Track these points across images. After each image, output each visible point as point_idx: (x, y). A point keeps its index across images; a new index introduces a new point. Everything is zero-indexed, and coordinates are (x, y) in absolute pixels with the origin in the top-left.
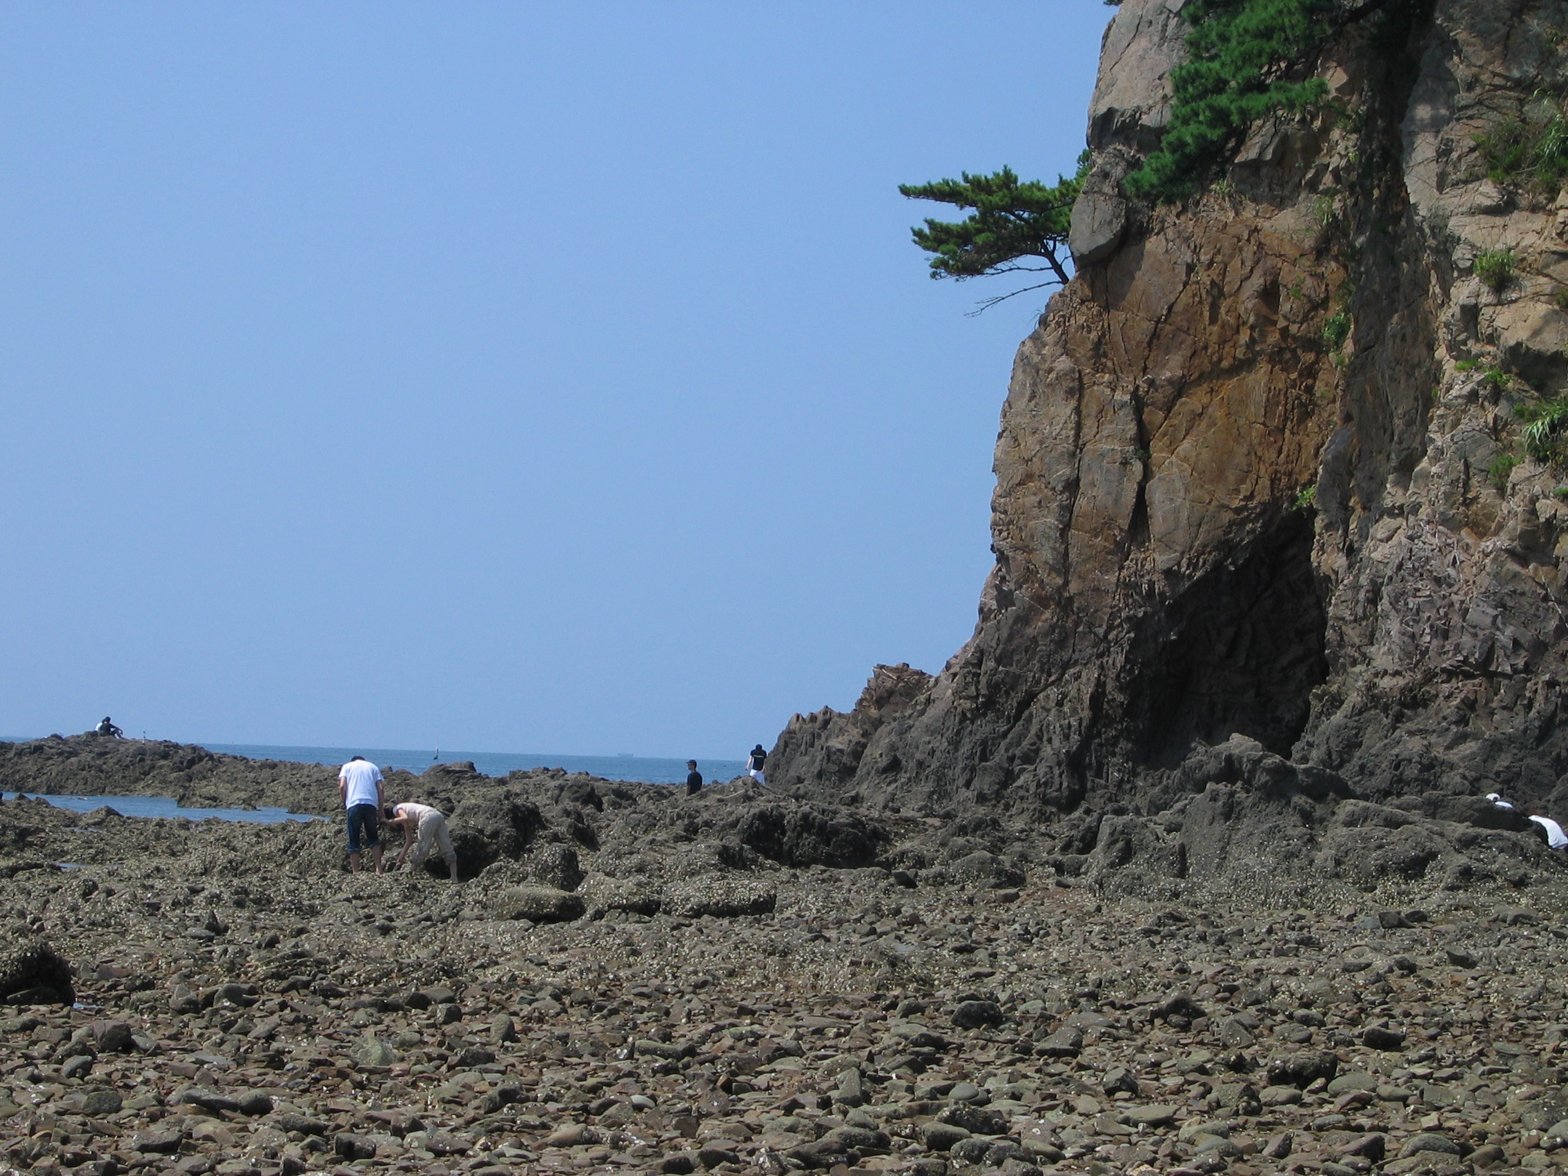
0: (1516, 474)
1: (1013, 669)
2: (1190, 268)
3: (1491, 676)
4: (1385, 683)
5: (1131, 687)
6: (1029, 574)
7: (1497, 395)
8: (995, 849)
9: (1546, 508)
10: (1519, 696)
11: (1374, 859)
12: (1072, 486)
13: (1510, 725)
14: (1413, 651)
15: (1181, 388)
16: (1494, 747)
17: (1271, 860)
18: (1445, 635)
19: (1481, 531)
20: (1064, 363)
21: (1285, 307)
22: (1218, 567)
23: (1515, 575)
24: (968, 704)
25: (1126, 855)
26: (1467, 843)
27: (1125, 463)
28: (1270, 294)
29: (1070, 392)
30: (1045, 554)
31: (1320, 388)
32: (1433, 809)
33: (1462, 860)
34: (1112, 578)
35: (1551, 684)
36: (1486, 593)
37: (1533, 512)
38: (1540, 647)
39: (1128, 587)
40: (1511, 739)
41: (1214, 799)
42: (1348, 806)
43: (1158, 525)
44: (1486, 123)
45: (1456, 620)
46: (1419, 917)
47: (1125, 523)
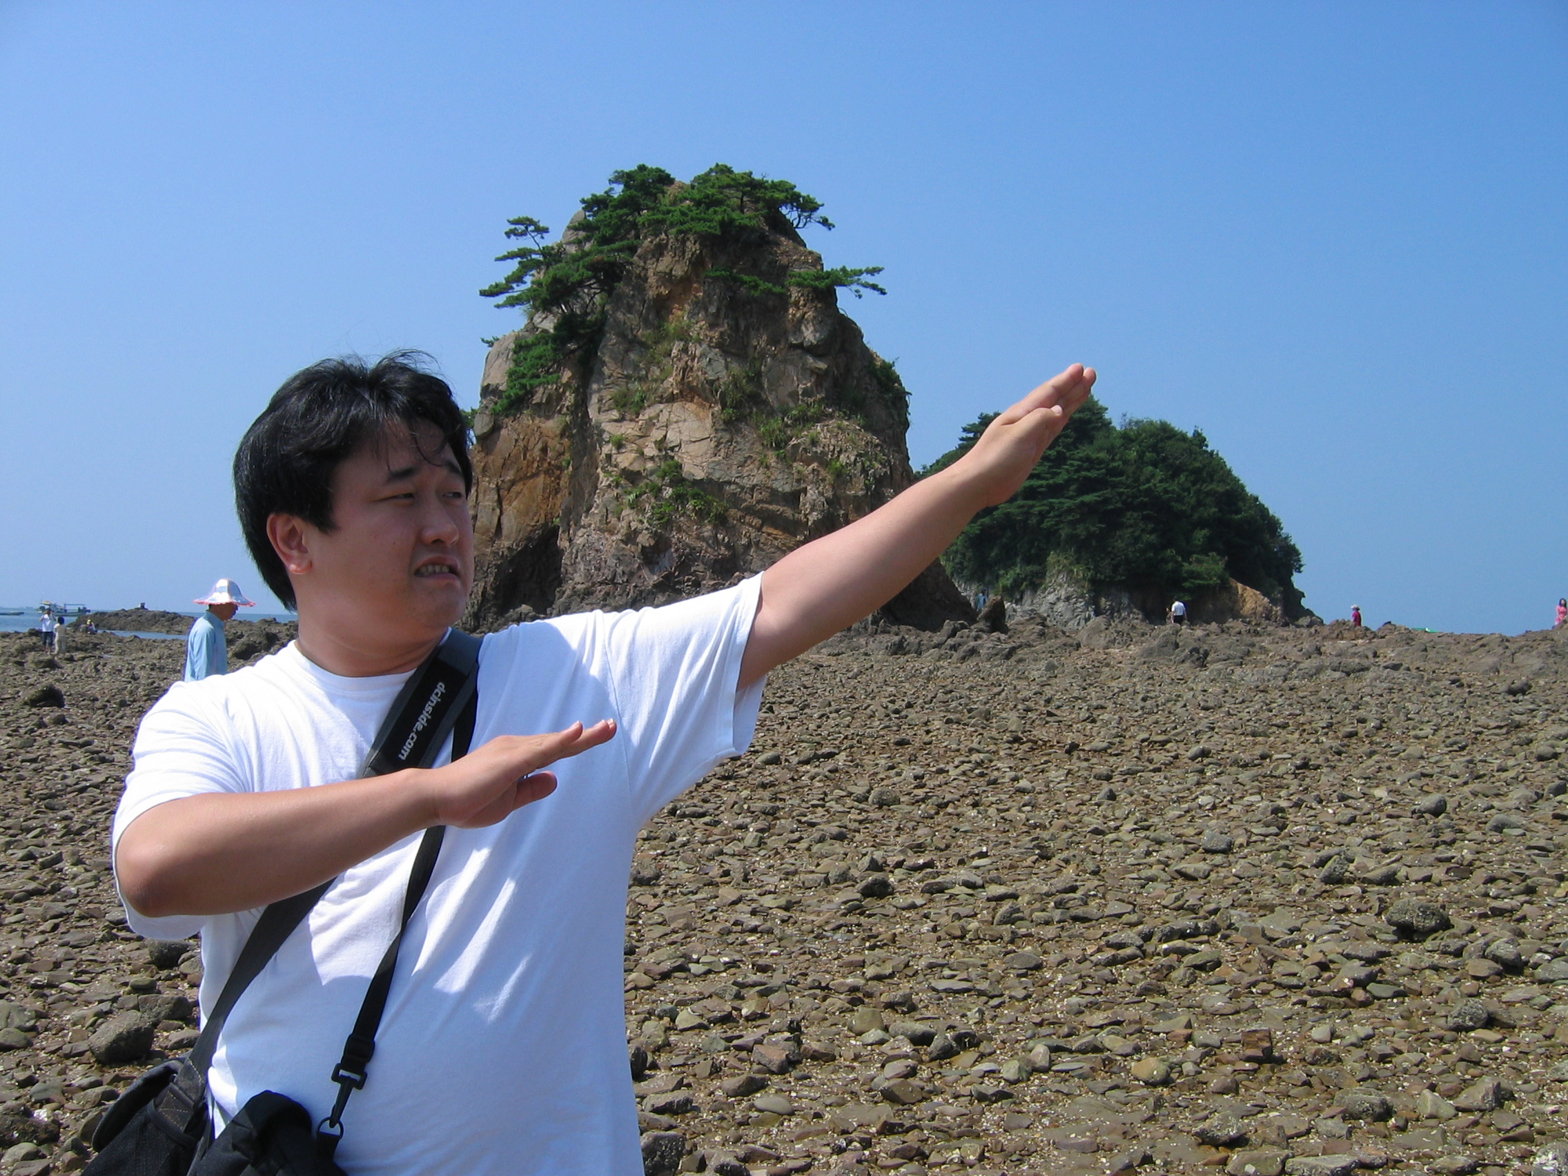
0: (623, 514)
2: (516, 441)
3: (615, 584)
4: (579, 586)
7: (617, 485)
9: (634, 525)
10: (624, 591)
13: (621, 601)
14: (589, 576)
15: (513, 483)
18: (599, 570)
19: (612, 534)
21: (550, 454)
22: (526, 546)
23: (624, 549)
27: (493, 510)
28: (544, 450)
31: (562, 483)
34: (489, 550)
35: (635, 587)
36: (613, 555)
37: (630, 526)
38: (632, 574)
43: (505, 531)
44: (614, 390)
45: (603, 564)
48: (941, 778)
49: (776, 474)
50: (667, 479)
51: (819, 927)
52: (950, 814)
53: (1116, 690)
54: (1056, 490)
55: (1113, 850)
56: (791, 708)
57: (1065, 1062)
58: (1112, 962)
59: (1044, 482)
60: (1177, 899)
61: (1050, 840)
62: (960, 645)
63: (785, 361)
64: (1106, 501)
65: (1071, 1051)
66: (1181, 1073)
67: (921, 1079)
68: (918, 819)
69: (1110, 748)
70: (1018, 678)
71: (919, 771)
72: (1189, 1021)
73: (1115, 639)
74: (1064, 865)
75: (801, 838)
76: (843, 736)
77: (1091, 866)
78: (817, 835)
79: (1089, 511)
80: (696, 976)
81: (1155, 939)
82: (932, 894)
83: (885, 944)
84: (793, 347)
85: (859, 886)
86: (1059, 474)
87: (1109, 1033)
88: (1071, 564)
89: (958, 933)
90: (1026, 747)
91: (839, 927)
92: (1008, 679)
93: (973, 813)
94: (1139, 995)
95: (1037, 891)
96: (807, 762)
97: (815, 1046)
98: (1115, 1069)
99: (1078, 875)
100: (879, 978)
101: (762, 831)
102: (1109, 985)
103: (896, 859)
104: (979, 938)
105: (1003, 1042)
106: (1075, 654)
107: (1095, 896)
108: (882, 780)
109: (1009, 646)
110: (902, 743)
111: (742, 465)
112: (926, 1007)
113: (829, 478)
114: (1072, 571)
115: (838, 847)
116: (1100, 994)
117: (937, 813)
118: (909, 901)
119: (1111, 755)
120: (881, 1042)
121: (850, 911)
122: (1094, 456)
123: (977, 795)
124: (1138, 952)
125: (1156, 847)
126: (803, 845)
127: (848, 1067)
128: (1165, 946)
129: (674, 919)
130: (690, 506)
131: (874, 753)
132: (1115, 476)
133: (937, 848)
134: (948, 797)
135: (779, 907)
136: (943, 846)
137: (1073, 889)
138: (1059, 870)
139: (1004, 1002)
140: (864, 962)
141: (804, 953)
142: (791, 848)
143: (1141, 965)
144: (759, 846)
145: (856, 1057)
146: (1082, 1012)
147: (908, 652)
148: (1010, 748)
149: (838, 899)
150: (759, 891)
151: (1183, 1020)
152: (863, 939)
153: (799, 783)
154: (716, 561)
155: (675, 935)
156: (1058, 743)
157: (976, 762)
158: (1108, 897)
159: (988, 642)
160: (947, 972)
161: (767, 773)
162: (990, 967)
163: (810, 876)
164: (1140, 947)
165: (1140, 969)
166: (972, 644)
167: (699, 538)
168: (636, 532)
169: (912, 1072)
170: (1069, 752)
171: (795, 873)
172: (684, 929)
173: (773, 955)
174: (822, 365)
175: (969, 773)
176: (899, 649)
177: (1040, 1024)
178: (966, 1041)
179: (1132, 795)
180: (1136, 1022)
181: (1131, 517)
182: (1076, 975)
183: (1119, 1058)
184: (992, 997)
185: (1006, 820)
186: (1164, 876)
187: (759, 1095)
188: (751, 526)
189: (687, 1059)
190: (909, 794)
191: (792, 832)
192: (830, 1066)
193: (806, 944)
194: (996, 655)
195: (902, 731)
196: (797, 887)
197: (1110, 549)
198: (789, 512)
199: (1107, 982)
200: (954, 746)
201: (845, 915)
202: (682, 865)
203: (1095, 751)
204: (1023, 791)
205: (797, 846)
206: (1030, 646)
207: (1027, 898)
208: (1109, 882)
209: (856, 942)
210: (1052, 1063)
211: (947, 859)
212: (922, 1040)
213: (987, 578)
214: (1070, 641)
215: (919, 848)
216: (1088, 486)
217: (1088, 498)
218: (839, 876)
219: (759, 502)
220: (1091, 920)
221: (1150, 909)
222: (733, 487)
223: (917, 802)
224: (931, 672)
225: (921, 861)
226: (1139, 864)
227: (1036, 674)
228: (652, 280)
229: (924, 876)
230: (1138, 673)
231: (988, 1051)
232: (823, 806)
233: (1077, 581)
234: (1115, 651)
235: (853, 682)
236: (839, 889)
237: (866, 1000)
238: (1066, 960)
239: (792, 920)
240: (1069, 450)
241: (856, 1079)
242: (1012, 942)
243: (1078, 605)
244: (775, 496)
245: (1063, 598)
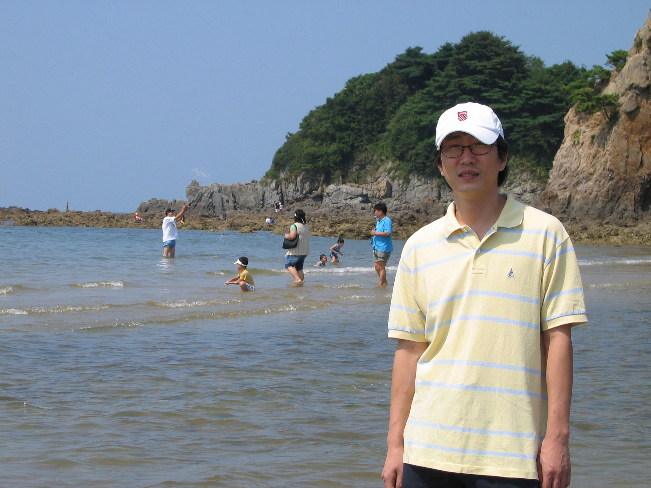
1: (615, 193)
5: (641, 196)
6: (618, 174)
12: (627, 157)
15: (649, 138)
20: (625, 133)
24: (607, 200)
27: (638, 153)
29: (626, 138)
30: (622, 170)
39: (640, 177)
43: (645, 165)
47: (639, 164)
245: (529, 190)
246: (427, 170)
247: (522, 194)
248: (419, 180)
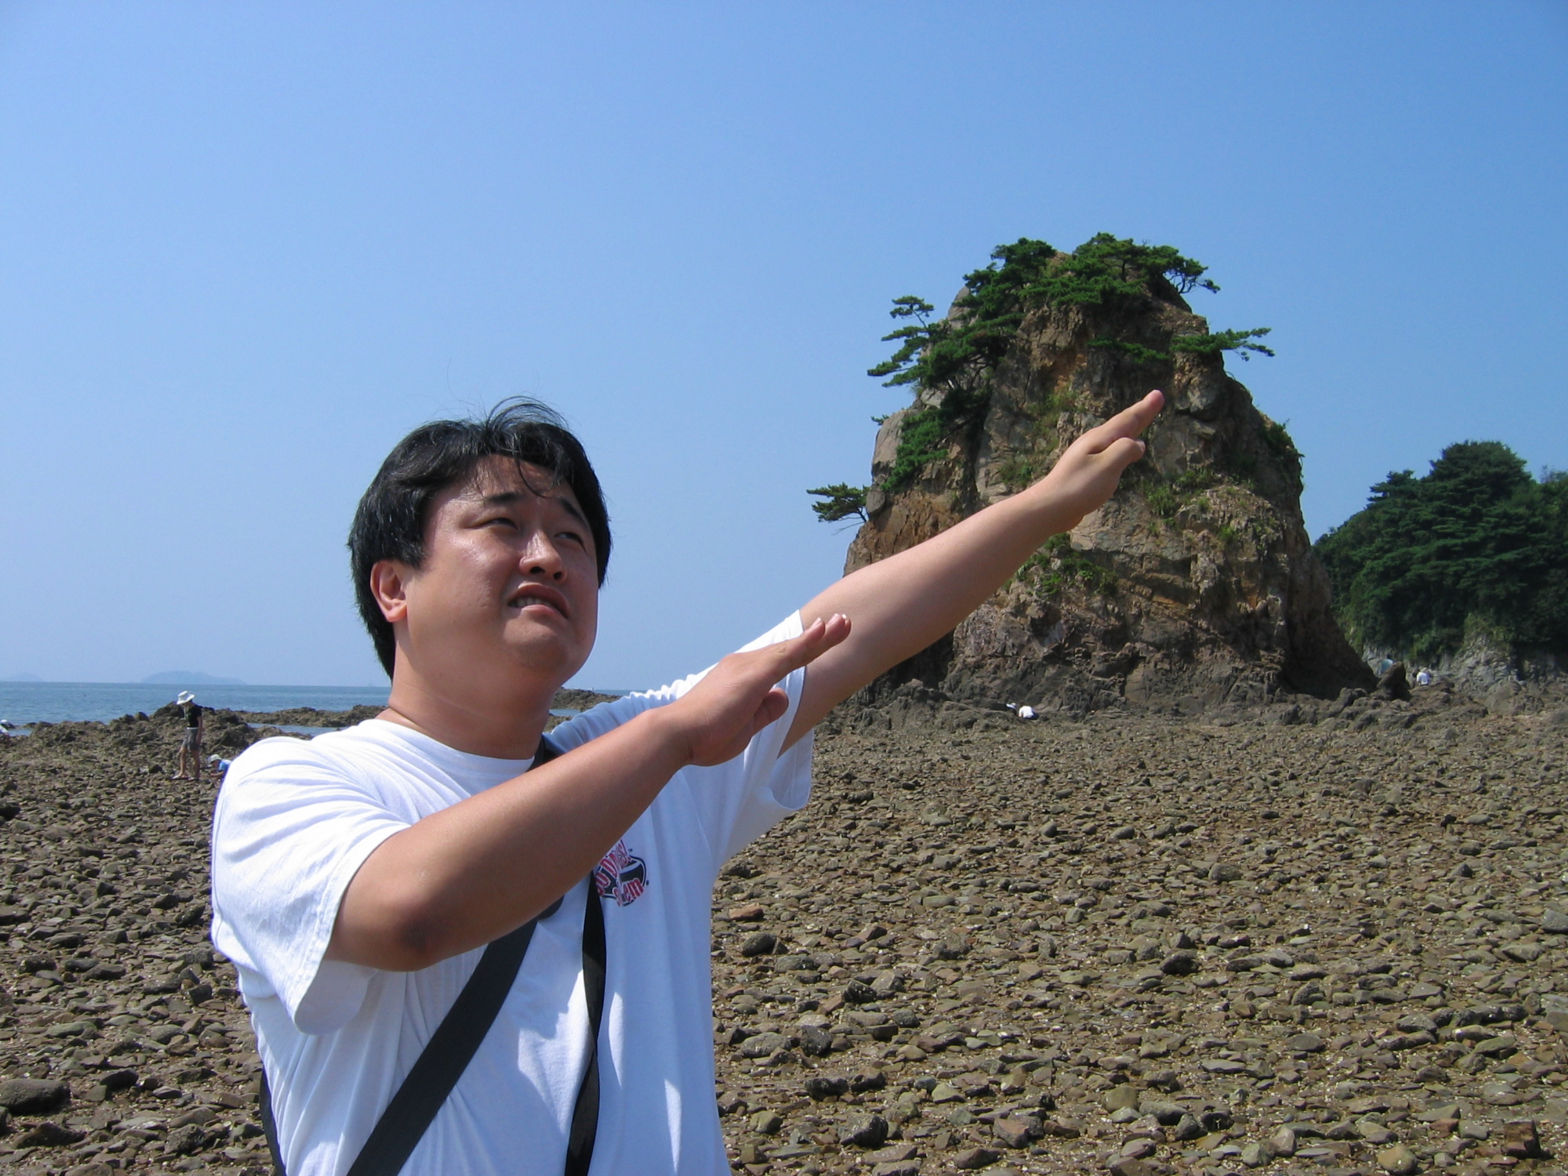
0: (1012, 587)
2: (908, 517)
3: (1005, 657)
4: (969, 660)
8: (831, 722)
9: (1023, 598)
10: (1015, 663)
11: (955, 722)
13: (1011, 674)
14: (979, 649)
16: (1006, 682)
17: (920, 723)
18: (989, 643)
19: (1001, 606)
20: (865, 551)
23: (1013, 621)
25: (870, 723)
26: (988, 716)
32: (977, 704)
33: (986, 721)
35: (1025, 659)
36: (1003, 628)
37: (1019, 599)
38: (1022, 647)
40: (1012, 679)
41: (901, 702)
42: (947, 703)
44: (1001, 464)
45: (993, 637)
46: (968, 742)
48: (1296, 853)
49: (1166, 543)
50: (1055, 551)
51: (1110, 1004)
52: (1289, 890)
53: (1520, 759)
54: (1472, 549)
55: (1445, 928)
56: (1171, 781)
57: (1314, 1148)
58: (1400, 1046)
59: (1459, 541)
60: (1493, 981)
61: (1382, 918)
62: (1357, 713)
63: (1172, 428)
64: (1527, 558)
65: (1323, 1137)
66: (1432, 1164)
67: (1158, 1159)
68: (1253, 894)
69: (1491, 821)
70: (1417, 747)
71: (1276, 843)
72: (1458, 1111)
73: (1525, 705)
74: (1387, 944)
75: (1123, 914)
76: (1211, 809)
77: (1412, 945)
78: (1137, 911)
79: (1509, 569)
80: (971, 1049)
81: (1453, 1023)
82: (1237, 971)
83: (1170, 1023)
84: (1180, 413)
85: (1163, 963)
86: (1474, 532)
87: (1368, 1120)
88: (1490, 625)
89: (1247, 1012)
90: (1399, 820)
91: (1129, 1004)
92: (1406, 749)
93: (1314, 889)
94: (1418, 1081)
95: (1347, 971)
96: (1161, 837)
97: (1062, 1122)
98: (1362, 1157)
99: (1398, 955)
100: (1152, 1056)
101: (1085, 906)
102: (1389, 1070)
103: (1211, 936)
104: (1268, 1018)
105: (1258, 1125)
106: (1481, 721)
107: (1407, 976)
108: (1233, 854)
109: (1408, 714)
110: (1270, 816)
111: (1130, 534)
112: (1192, 1087)
113: (1221, 545)
114: (1491, 633)
115: (1157, 923)
116: (1376, 1078)
117: (1276, 889)
118: (1210, 978)
119: (1490, 828)
120: (1130, 1120)
121: (1146, 988)
122: (1512, 512)
123: (1327, 870)
124: (1429, 1036)
125: (1492, 927)
126: (1124, 920)
127: (1090, 1144)
128: (1458, 1031)
129: (965, 993)
130: (1078, 577)
131: (1239, 827)
132: (1536, 532)
133: (1260, 926)
134: (1294, 872)
135: (1076, 983)
136: (1266, 923)
137: (1386, 969)
138: (1381, 948)
139: (1272, 1084)
140: (1140, 1039)
141: (1085, 1029)
142: (1110, 924)
143: (1429, 1050)
144: (1079, 921)
145: (1100, 1135)
146: (1351, 1097)
147: (1303, 722)
148: (1382, 821)
149: (1138, 976)
150: (1063, 966)
151: (1451, 1109)
152: (1149, 1017)
153: (1146, 858)
154: (1106, 632)
155: (964, 1009)
156: (1437, 815)
157: (1340, 835)
158: (1421, 978)
159: (1386, 711)
160: (1224, 1052)
161: (1117, 847)
162: (1271, 1048)
163: (1117, 953)
164: (1433, 1032)
165: (1426, 1054)
166: (1370, 712)
167: (1089, 609)
168: (1025, 605)
169: (1151, 1151)
170: (1444, 825)
171: (1105, 948)
172: (973, 1003)
173: (1054, 1031)
174: (1210, 431)
175: (1327, 847)
176: (1293, 718)
177: (1303, 1108)
178: (1216, 1122)
179: (1492, 871)
180: (1402, 1109)
181: (1554, 574)
182: (1355, 1059)
183: (1371, 1146)
184: (1261, 1079)
185: (1345, 896)
186: (1489, 957)
187: (989, 1168)
188: (1141, 595)
189: (931, 1130)
190: (1254, 869)
191: (1117, 907)
192: (1070, 1143)
193: (1091, 1021)
194: (1395, 723)
195: (1274, 803)
196: (1103, 963)
197: (1532, 609)
198: (1179, 581)
199: (1388, 1067)
200: (1323, 820)
201: (1140, 992)
202: (995, 940)
203: (1474, 824)
204: (1377, 866)
205: (1117, 922)
206: (1433, 713)
207: (1331, 978)
208: (1427, 962)
209: (1141, 1019)
210: (1295, 1148)
211: (1267, 936)
212: (1169, 1119)
213: (1401, 642)
214: (1476, 707)
215: (1241, 925)
216: (1506, 543)
217: (1507, 556)
218: (1147, 952)
219: (1148, 571)
220: (1394, 1002)
221: (1463, 992)
222: (1122, 557)
223: (1261, 877)
224: (1324, 742)
225: (1236, 939)
226: (1467, 944)
227: (1435, 743)
228: (1036, 352)
229: (1235, 954)
230: (1545, 740)
231: (1237, 1133)
232: (1159, 881)
233: (1498, 644)
234: (1524, 717)
235: (1241, 754)
236: (1143, 966)
237: (1132, 1078)
238: (1351, 1043)
239: (1085, 997)
240: (1485, 506)
241: (1093, 1156)
242: (1302, 1022)
243: (1500, 668)
244: (1164, 565)
245: (1482, 661)
246: (1378, 637)
247: (1474, 668)
248: (1372, 651)
